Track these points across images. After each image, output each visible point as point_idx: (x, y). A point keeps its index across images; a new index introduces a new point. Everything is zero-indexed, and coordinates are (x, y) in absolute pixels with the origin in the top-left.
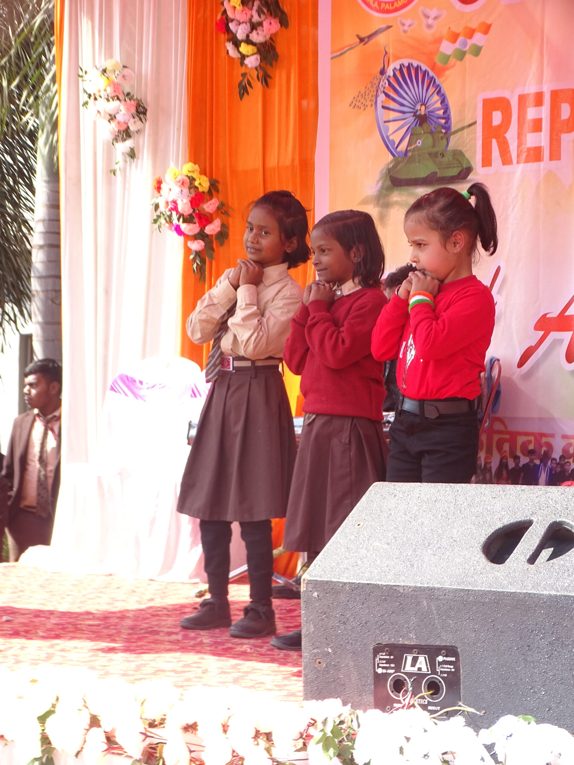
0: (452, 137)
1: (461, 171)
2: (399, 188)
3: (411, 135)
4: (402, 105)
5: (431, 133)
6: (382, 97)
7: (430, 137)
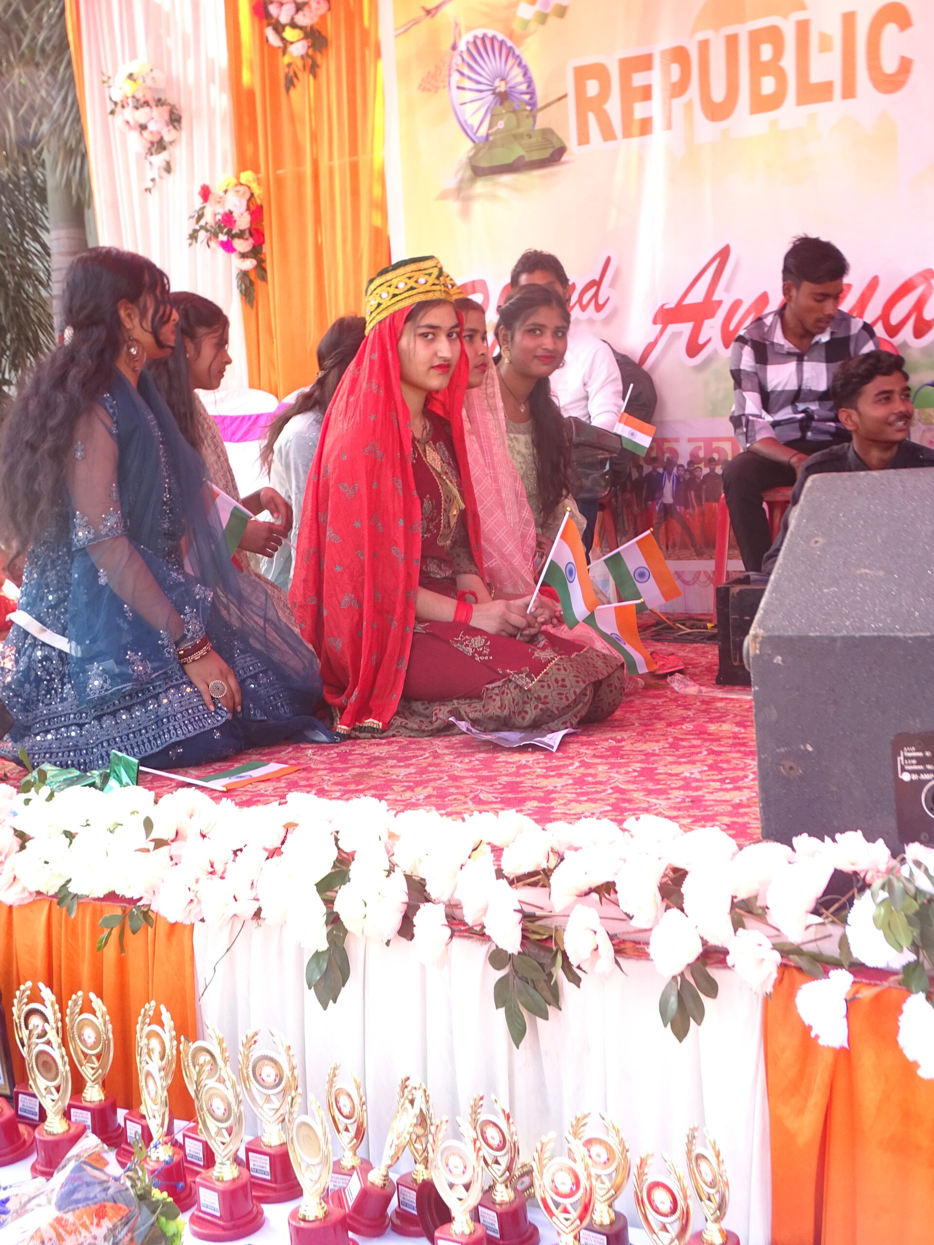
0: (540, 116)
1: (554, 152)
2: (483, 178)
3: (492, 116)
4: (479, 83)
5: (514, 111)
6: (456, 76)
7: (513, 117)
